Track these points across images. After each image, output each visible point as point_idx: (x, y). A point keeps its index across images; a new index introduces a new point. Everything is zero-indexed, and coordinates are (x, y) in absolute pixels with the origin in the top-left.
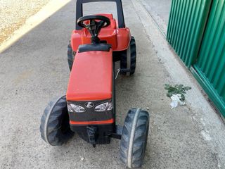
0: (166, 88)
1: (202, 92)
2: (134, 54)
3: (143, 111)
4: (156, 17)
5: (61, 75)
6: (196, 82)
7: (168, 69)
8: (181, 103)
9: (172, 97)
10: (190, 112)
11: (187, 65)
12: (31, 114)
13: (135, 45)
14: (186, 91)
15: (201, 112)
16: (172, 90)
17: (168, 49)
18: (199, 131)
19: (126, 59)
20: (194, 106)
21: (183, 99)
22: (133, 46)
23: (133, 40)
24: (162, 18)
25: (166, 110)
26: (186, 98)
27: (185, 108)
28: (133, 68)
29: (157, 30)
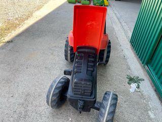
0: (127, 78)
1: (151, 84)
2: (109, 52)
3: (114, 94)
4: (124, 24)
5: (57, 59)
6: (148, 76)
7: (129, 64)
8: (137, 90)
9: (131, 85)
10: (142, 96)
11: (143, 63)
12: (37, 84)
13: (110, 46)
14: (141, 82)
15: (150, 98)
16: (131, 80)
17: (130, 49)
18: (147, 111)
19: (103, 55)
20: (145, 93)
21: (138, 87)
22: (109, 47)
23: (110, 43)
24: (127, 25)
25: (127, 93)
26: (140, 87)
27: (140, 93)
28: (107, 61)
29: (123, 34)
